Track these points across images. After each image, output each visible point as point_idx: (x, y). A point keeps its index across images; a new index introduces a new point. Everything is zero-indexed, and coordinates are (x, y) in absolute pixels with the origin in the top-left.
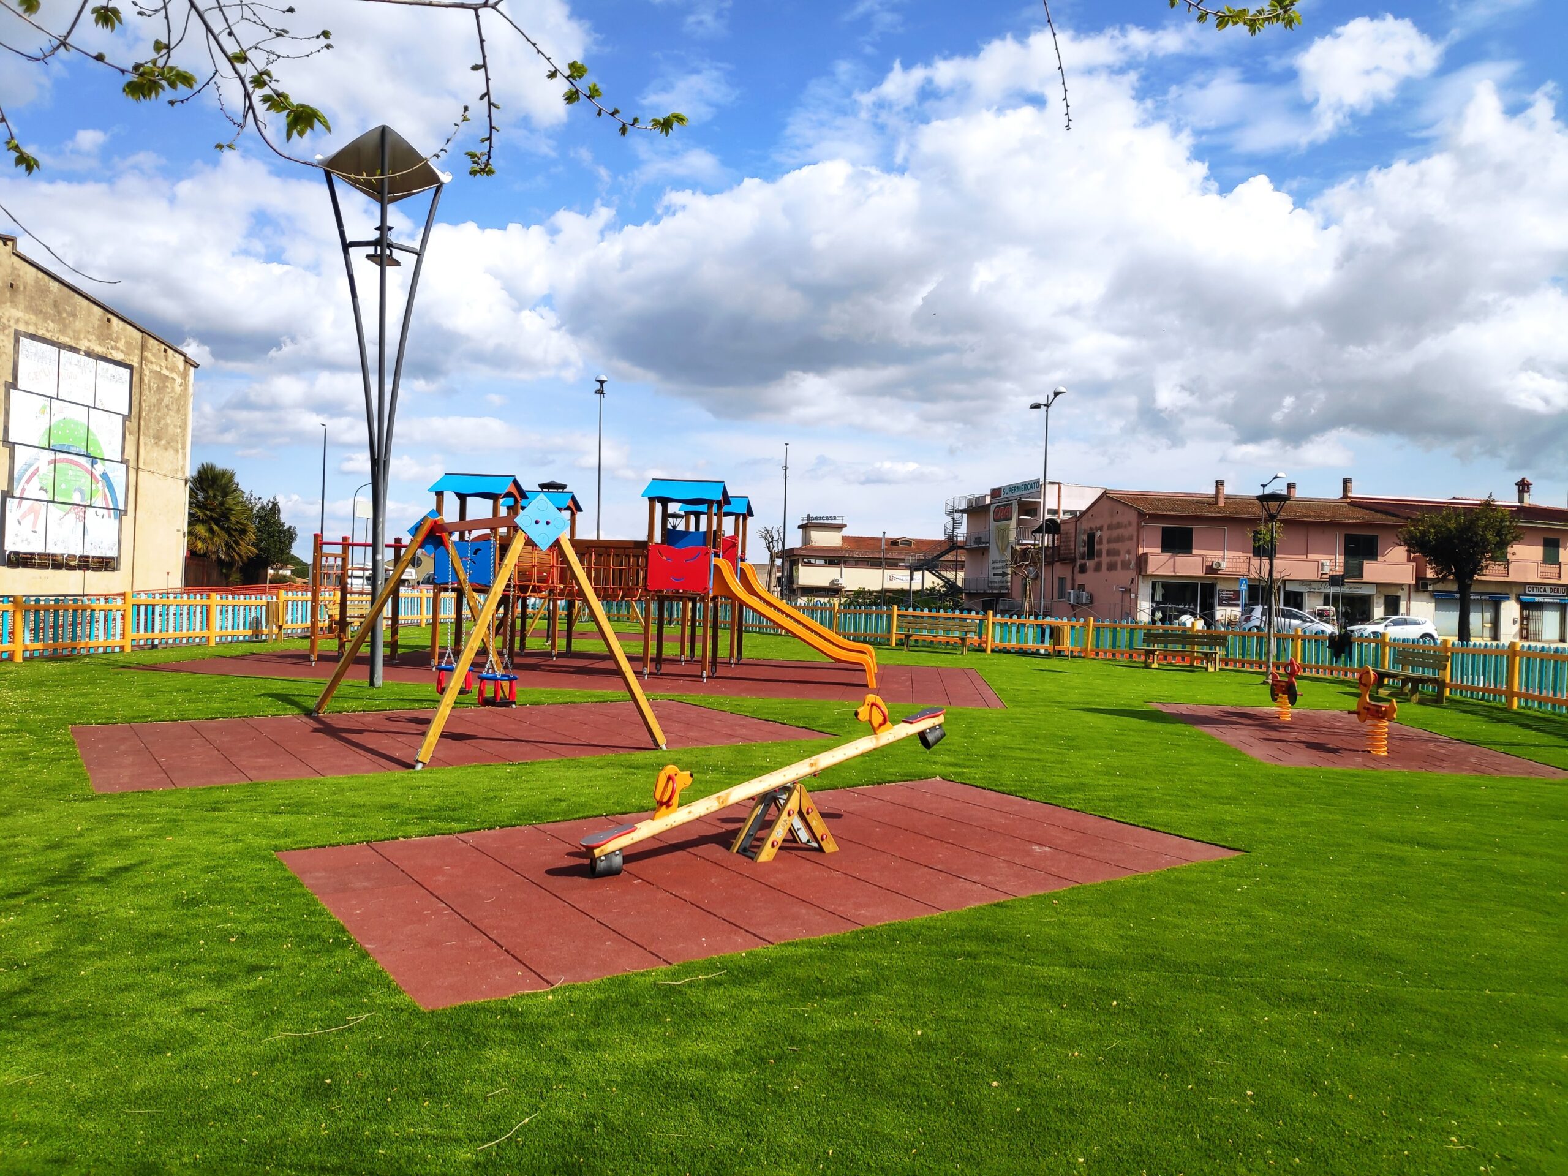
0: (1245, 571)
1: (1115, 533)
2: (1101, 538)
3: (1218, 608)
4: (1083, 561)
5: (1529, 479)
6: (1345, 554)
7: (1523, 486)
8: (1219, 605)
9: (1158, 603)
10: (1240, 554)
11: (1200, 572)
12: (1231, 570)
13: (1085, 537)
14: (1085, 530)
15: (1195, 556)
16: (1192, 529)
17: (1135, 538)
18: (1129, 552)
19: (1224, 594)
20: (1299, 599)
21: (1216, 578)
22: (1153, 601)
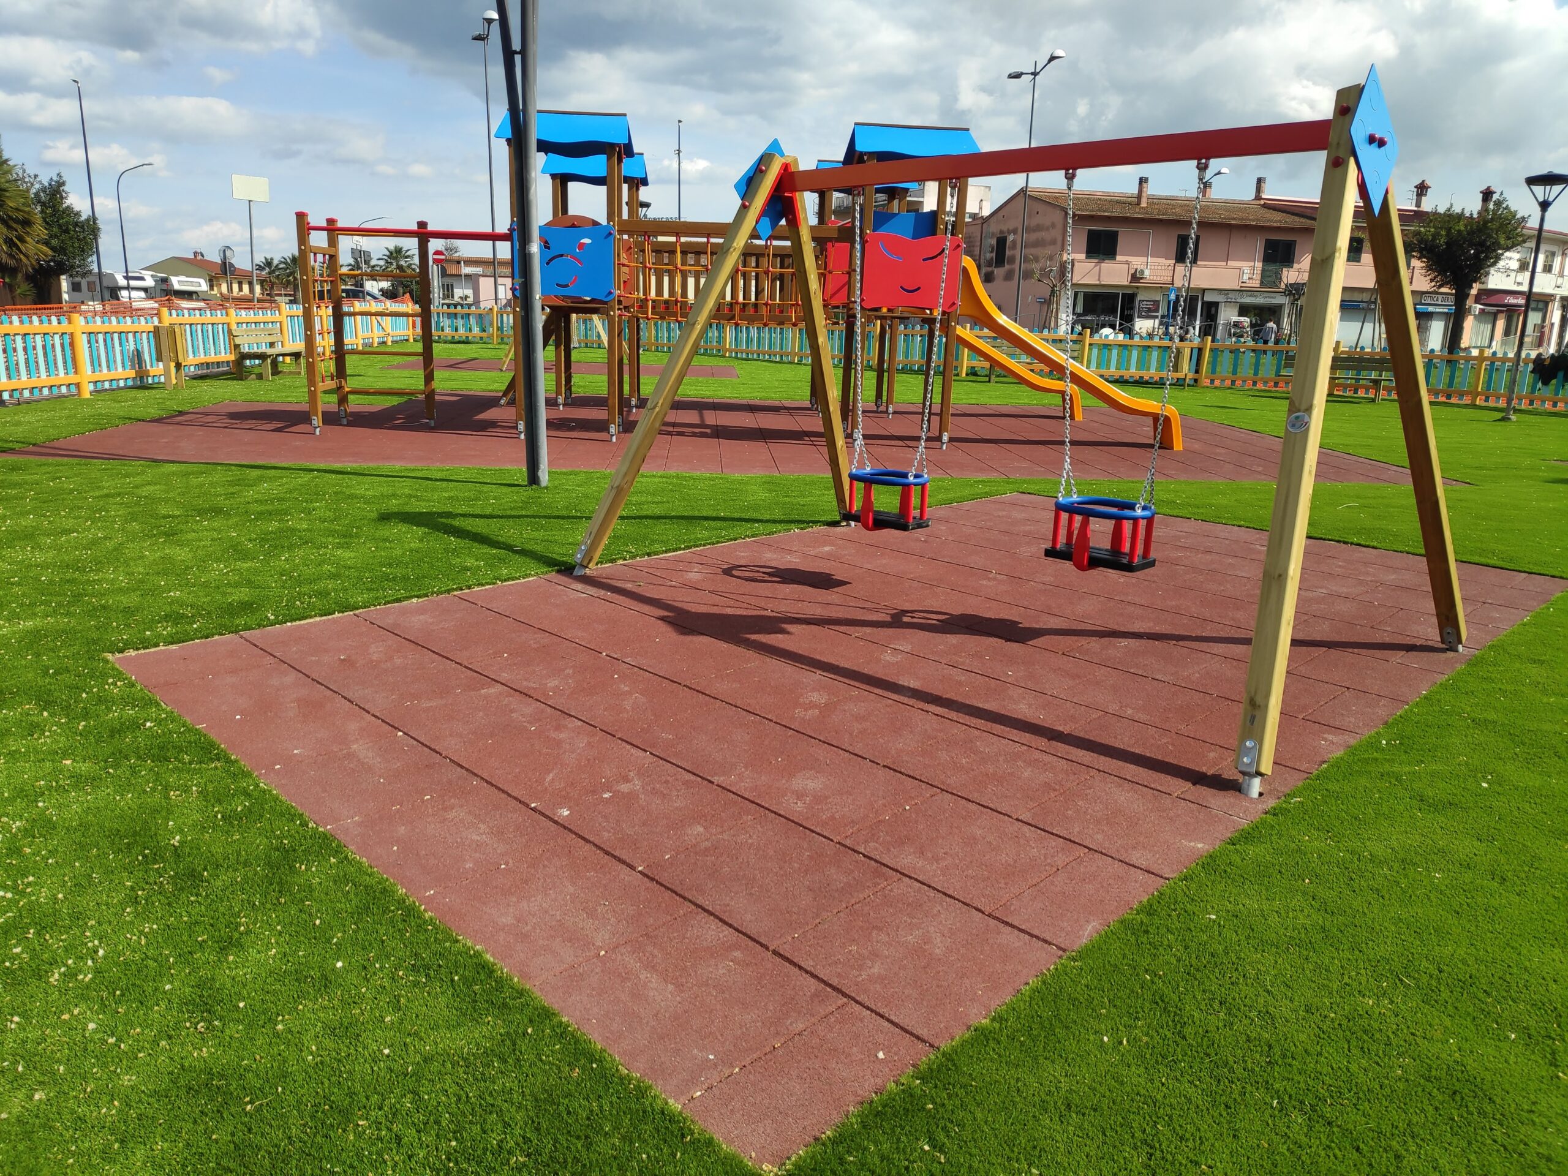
0: (1169, 280)
1: (1033, 237)
2: (1014, 242)
3: (1137, 320)
4: (990, 269)
5: (1428, 182)
6: (1264, 261)
7: (1422, 189)
8: (1139, 317)
9: (1079, 315)
10: (1163, 260)
11: (1125, 282)
12: (1155, 278)
13: (994, 242)
14: (993, 234)
15: (1120, 263)
16: (1118, 232)
17: (1059, 243)
18: (1051, 258)
19: (1144, 305)
20: (1213, 310)
21: (1137, 288)
22: (1074, 313)
